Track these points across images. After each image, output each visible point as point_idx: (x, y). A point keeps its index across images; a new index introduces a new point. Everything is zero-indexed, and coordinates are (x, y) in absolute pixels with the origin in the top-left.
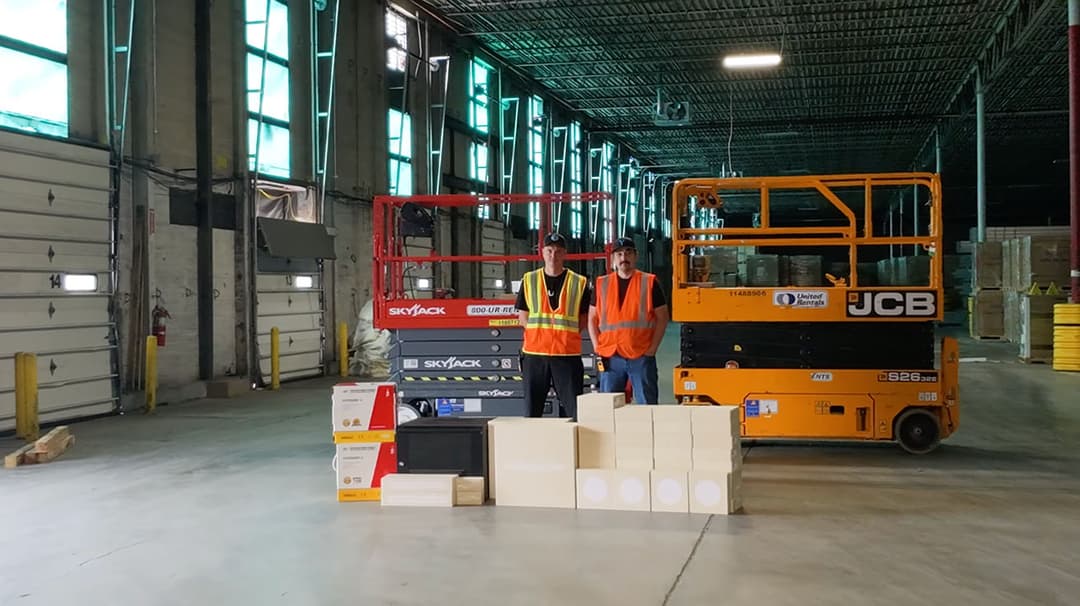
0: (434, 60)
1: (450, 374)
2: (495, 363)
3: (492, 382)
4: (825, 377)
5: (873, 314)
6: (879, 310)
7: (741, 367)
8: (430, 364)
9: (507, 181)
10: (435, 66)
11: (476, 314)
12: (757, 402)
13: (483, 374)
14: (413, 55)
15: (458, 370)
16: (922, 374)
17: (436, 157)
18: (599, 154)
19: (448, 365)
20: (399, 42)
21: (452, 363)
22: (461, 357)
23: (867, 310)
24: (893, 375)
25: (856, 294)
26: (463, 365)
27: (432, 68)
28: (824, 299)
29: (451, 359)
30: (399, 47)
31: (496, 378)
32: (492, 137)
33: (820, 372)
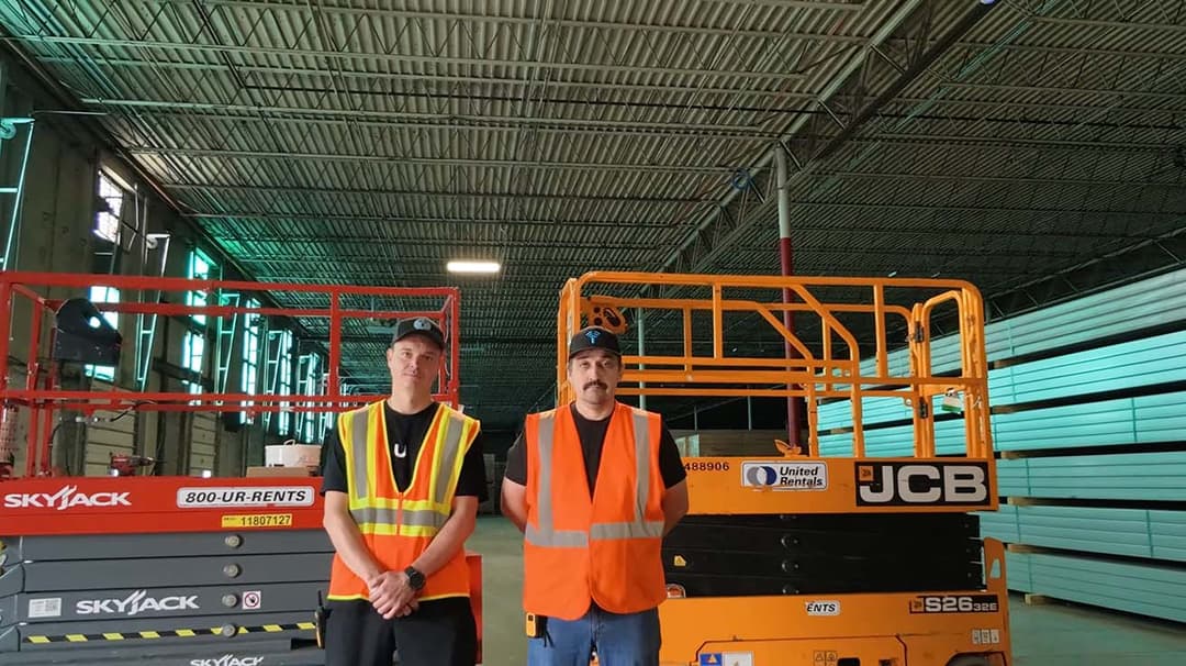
0: (152, 237)
1: (130, 627)
2: (228, 600)
3: (221, 639)
4: (828, 608)
5: (897, 500)
6: (906, 494)
7: (689, 595)
8: (86, 607)
9: (222, 373)
10: (152, 244)
11: (195, 504)
12: (719, 657)
13: (201, 624)
14: (125, 224)
15: (149, 617)
16: (976, 600)
17: (146, 337)
18: (307, 361)
19: (128, 607)
20: (111, 206)
21: (137, 603)
22: (156, 590)
23: (887, 495)
24: (932, 602)
25: (871, 468)
26: (160, 606)
27: (149, 245)
28: (821, 475)
29: (136, 596)
30: (110, 211)
31: (227, 631)
32: (210, 330)
33: (820, 601)
